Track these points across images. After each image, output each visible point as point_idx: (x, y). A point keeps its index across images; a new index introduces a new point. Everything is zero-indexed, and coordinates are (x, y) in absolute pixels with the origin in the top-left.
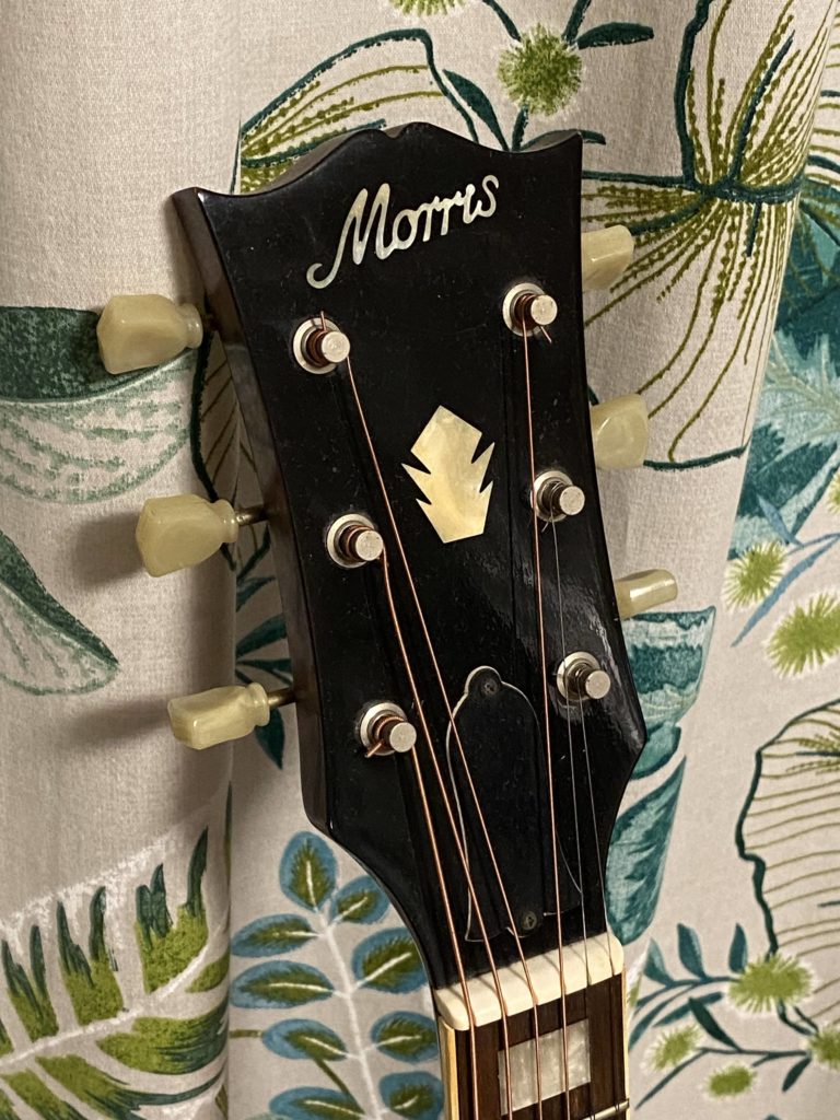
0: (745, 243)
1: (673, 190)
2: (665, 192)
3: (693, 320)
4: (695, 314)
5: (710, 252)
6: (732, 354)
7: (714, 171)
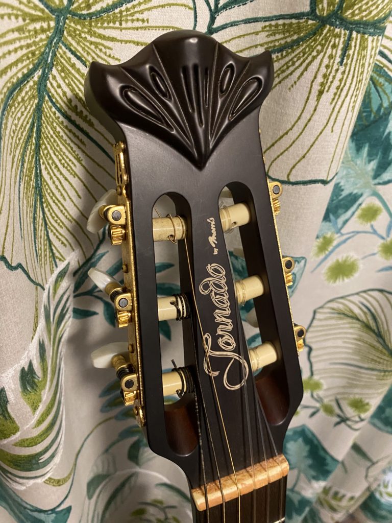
0: (340, 57)
1: (304, 20)
2: (299, 23)
3: (307, 102)
4: (308, 99)
5: (320, 60)
6: (325, 124)
7: (327, 7)
